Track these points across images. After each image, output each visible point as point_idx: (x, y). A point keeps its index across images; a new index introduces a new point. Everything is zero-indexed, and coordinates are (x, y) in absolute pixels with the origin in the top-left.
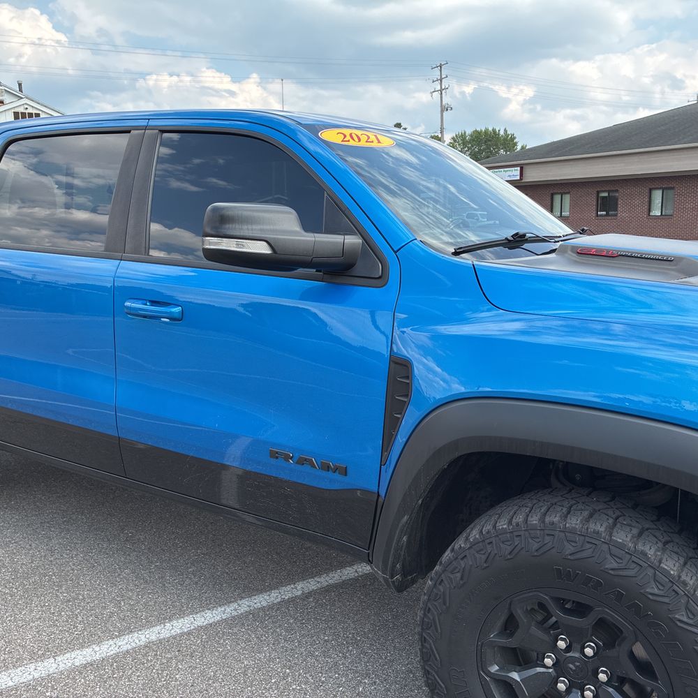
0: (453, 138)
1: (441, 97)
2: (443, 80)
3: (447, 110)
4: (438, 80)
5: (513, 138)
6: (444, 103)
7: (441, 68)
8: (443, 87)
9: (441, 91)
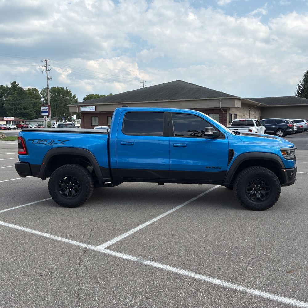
0: (43, 90)
1: (47, 74)
2: (47, 67)
3: (50, 79)
4: (45, 66)
5: (70, 91)
6: (48, 76)
7: (46, 61)
8: (48, 70)
9: (47, 71)
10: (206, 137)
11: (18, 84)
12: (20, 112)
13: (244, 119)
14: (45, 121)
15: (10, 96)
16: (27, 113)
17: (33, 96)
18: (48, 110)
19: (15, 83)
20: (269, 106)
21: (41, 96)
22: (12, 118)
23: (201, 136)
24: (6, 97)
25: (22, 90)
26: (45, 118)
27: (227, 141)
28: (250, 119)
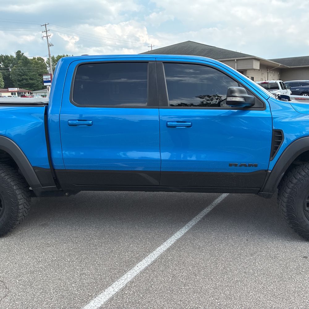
0: (48, 59)
1: (47, 40)
2: (47, 32)
3: (51, 46)
4: (45, 32)
6: (49, 42)
7: (46, 25)
8: (48, 35)
9: (47, 37)
10: (229, 107)
11: (23, 54)
12: (27, 83)
13: (266, 82)
14: (48, 91)
15: (15, 67)
16: (33, 84)
17: (38, 66)
18: (50, 79)
19: (19, 52)
20: (290, 67)
21: (47, 65)
22: (16, 89)
23: (218, 105)
24: (11, 67)
25: (27, 60)
26: (48, 88)
27: (269, 113)
28: (274, 81)
